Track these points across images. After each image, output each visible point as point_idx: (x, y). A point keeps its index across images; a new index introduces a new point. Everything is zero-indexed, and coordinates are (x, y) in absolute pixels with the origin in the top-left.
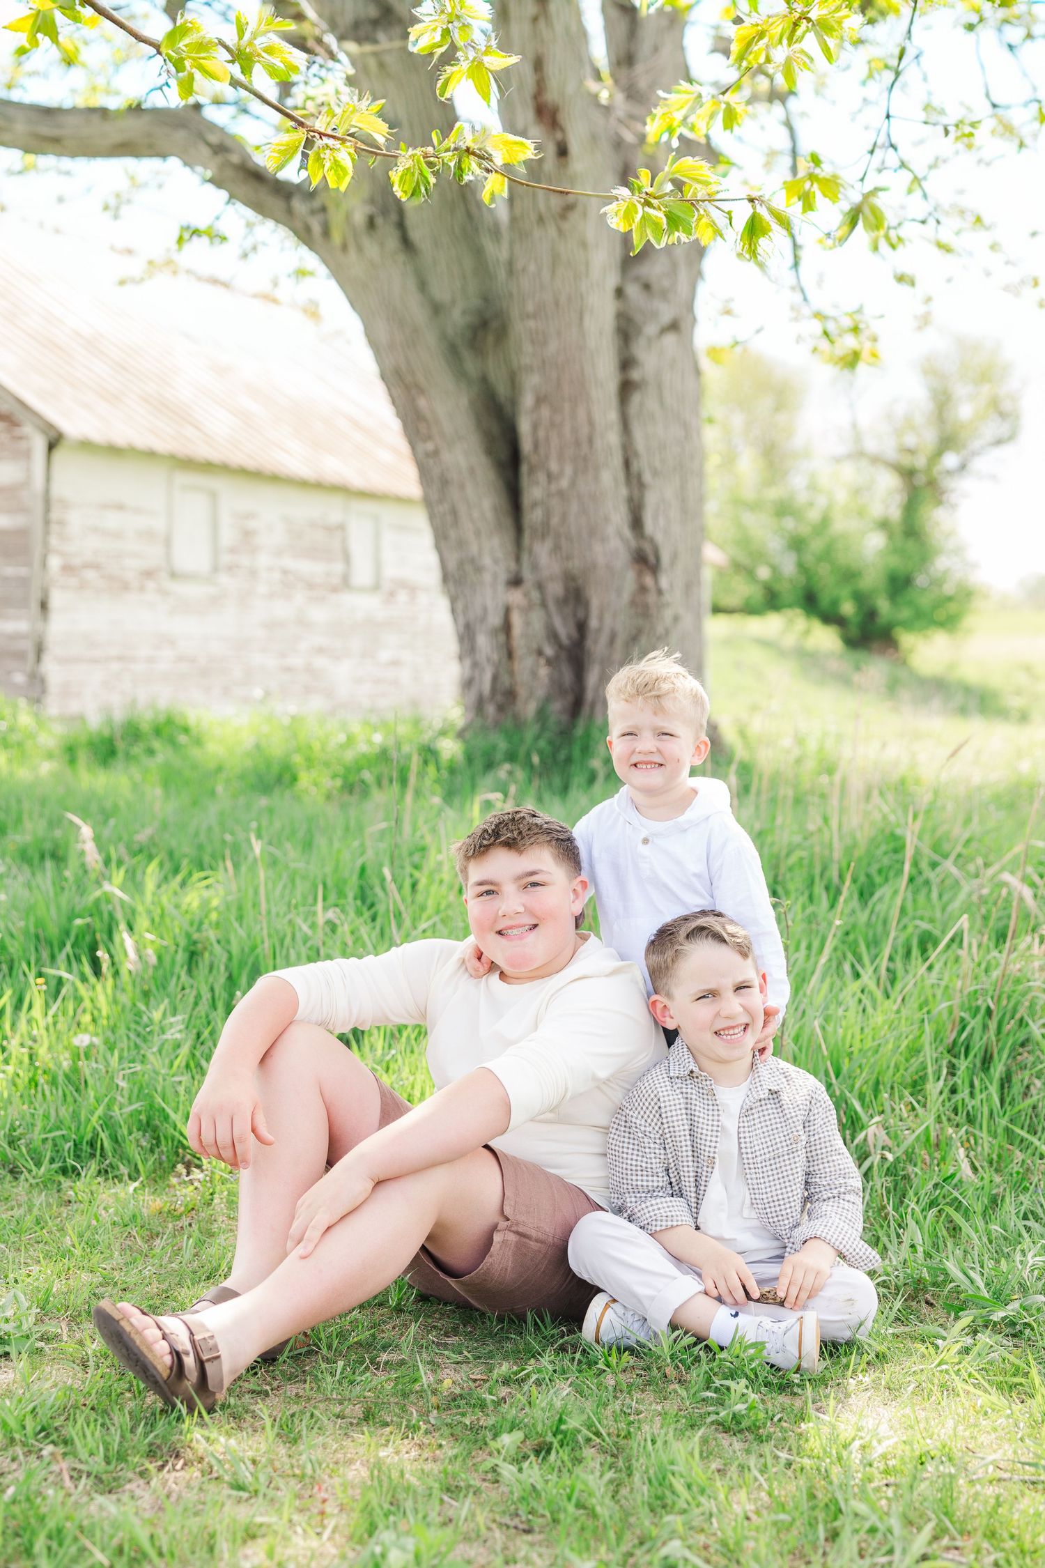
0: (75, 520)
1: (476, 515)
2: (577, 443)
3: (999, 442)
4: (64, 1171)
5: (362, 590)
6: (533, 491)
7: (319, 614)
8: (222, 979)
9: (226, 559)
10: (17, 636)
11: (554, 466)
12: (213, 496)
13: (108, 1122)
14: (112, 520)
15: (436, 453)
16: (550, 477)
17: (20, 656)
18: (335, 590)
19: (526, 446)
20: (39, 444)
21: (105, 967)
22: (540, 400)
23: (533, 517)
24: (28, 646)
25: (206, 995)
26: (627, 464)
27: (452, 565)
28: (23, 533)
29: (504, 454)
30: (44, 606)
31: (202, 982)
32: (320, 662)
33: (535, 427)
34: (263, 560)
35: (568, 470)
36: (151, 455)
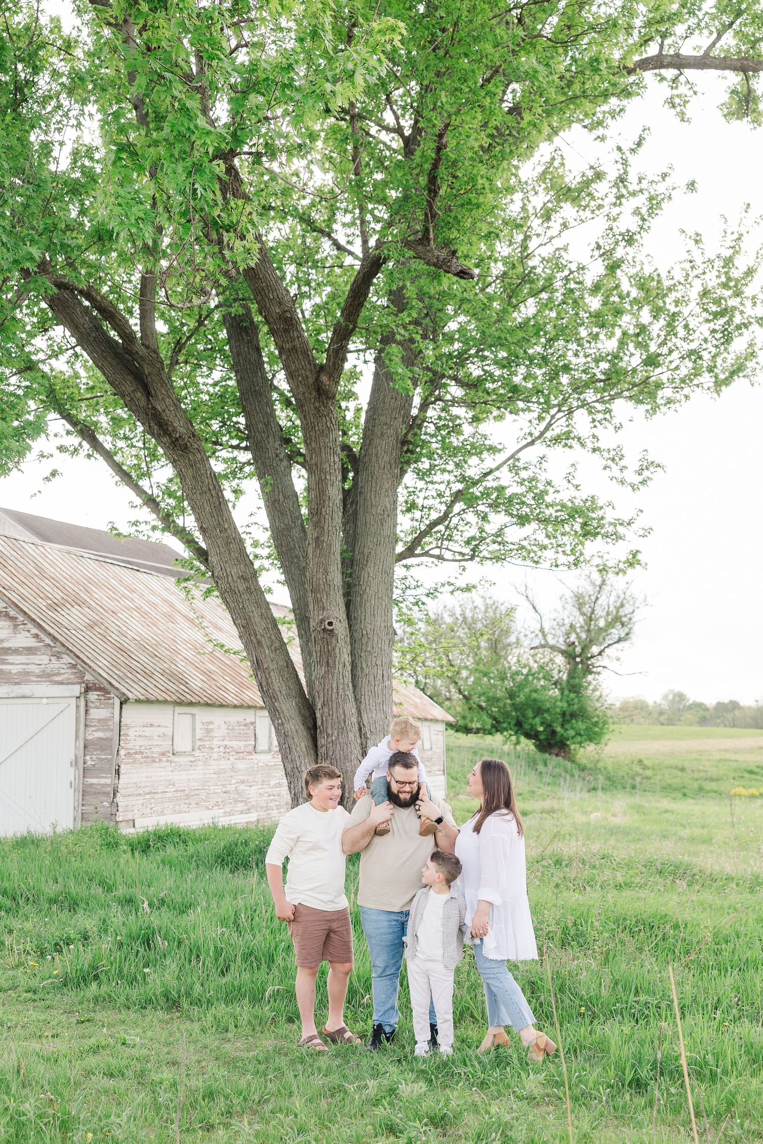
0: (132, 733)
1: (298, 749)
2: (339, 722)
3: (620, 640)
4: (142, 1008)
5: (263, 752)
6: (321, 741)
7: (241, 765)
8: (188, 951)
9: (198, 743)
10: (103, 785)
11: (330, 732)
12: (193, 715)
13: (154, 994)
14: (148, 731)
15: (283, 724)
16: (328, 735)
17: (106, 794)
18: (249, 753)
19: (319, 723)
20: (117, 702)
21: (152, 945)
22: (323, 705)
23: (322, 751)
24: (110, 790)
25: (183, 957)
26: (360, 729)
27: (289, 770)
28: (109, 740)
29: (310, 725)
30: (118, 772)
31: (181, 952)
32: (242, 787)
33: (322, 716)
34: (216, 742)
35: (336, 733)
36: (166, 702)
